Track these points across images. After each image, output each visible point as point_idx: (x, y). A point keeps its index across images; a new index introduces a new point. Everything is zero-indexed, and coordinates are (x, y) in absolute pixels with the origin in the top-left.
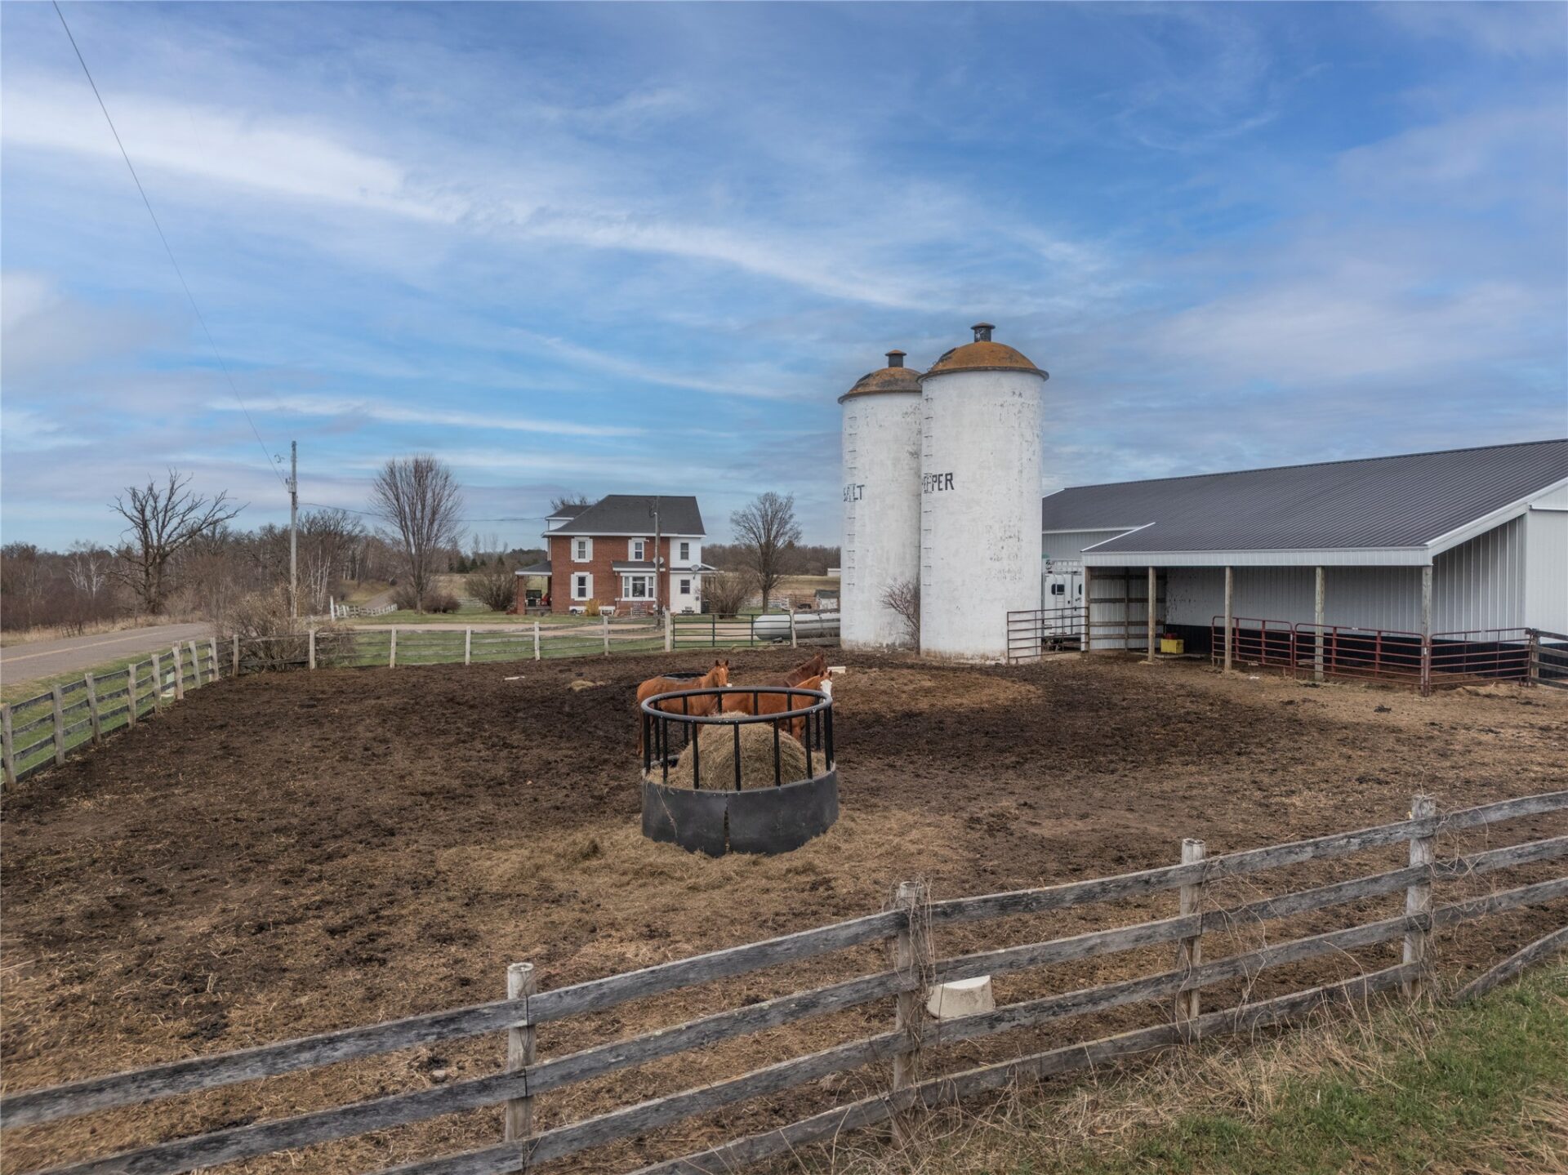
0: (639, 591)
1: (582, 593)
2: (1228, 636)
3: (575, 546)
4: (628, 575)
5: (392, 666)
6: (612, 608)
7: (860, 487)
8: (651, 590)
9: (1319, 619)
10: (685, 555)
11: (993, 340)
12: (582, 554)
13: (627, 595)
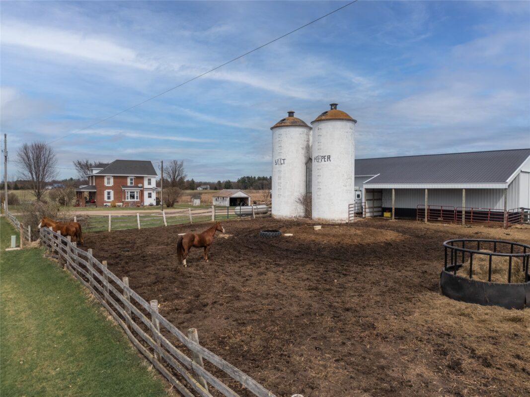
0: (132, 197)
1: (109, 198)
2: (426, 212)
3: (106, 180)
4: (128, 191)
5: (109, 231)
6: (121, 204)
7: (284, 160)
8: (137, 197)
9: (464, 205)
10: (149, 183)
11: (337, 109)
12: (108, 183)
13: (128, 199)
